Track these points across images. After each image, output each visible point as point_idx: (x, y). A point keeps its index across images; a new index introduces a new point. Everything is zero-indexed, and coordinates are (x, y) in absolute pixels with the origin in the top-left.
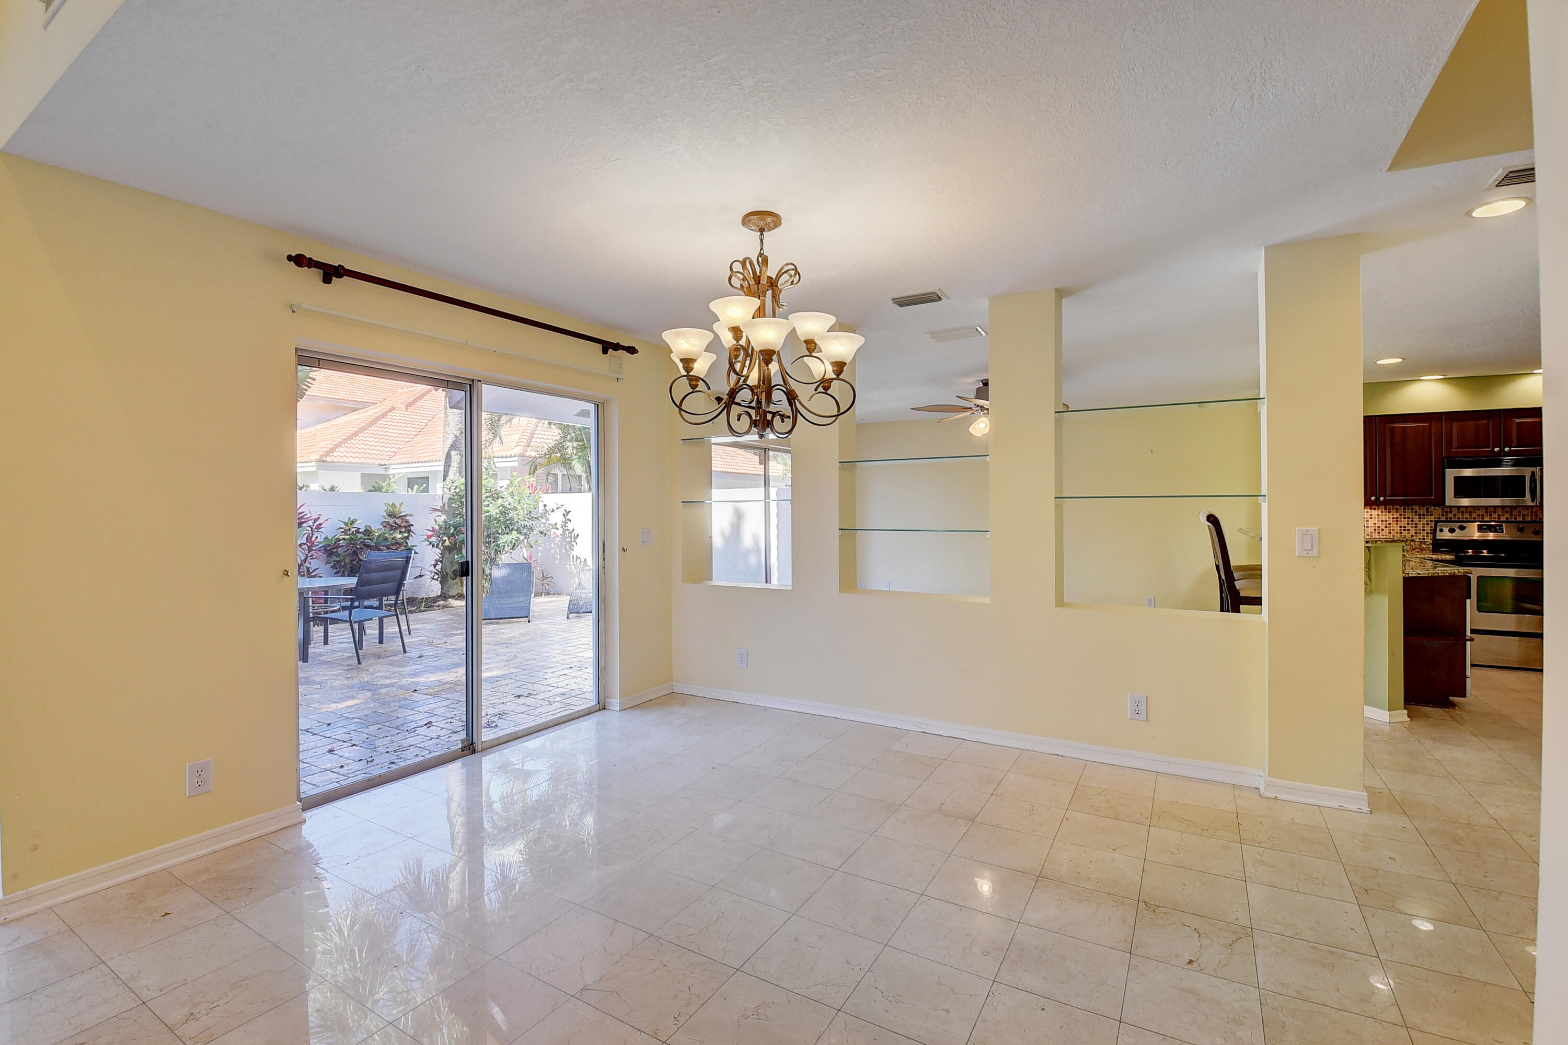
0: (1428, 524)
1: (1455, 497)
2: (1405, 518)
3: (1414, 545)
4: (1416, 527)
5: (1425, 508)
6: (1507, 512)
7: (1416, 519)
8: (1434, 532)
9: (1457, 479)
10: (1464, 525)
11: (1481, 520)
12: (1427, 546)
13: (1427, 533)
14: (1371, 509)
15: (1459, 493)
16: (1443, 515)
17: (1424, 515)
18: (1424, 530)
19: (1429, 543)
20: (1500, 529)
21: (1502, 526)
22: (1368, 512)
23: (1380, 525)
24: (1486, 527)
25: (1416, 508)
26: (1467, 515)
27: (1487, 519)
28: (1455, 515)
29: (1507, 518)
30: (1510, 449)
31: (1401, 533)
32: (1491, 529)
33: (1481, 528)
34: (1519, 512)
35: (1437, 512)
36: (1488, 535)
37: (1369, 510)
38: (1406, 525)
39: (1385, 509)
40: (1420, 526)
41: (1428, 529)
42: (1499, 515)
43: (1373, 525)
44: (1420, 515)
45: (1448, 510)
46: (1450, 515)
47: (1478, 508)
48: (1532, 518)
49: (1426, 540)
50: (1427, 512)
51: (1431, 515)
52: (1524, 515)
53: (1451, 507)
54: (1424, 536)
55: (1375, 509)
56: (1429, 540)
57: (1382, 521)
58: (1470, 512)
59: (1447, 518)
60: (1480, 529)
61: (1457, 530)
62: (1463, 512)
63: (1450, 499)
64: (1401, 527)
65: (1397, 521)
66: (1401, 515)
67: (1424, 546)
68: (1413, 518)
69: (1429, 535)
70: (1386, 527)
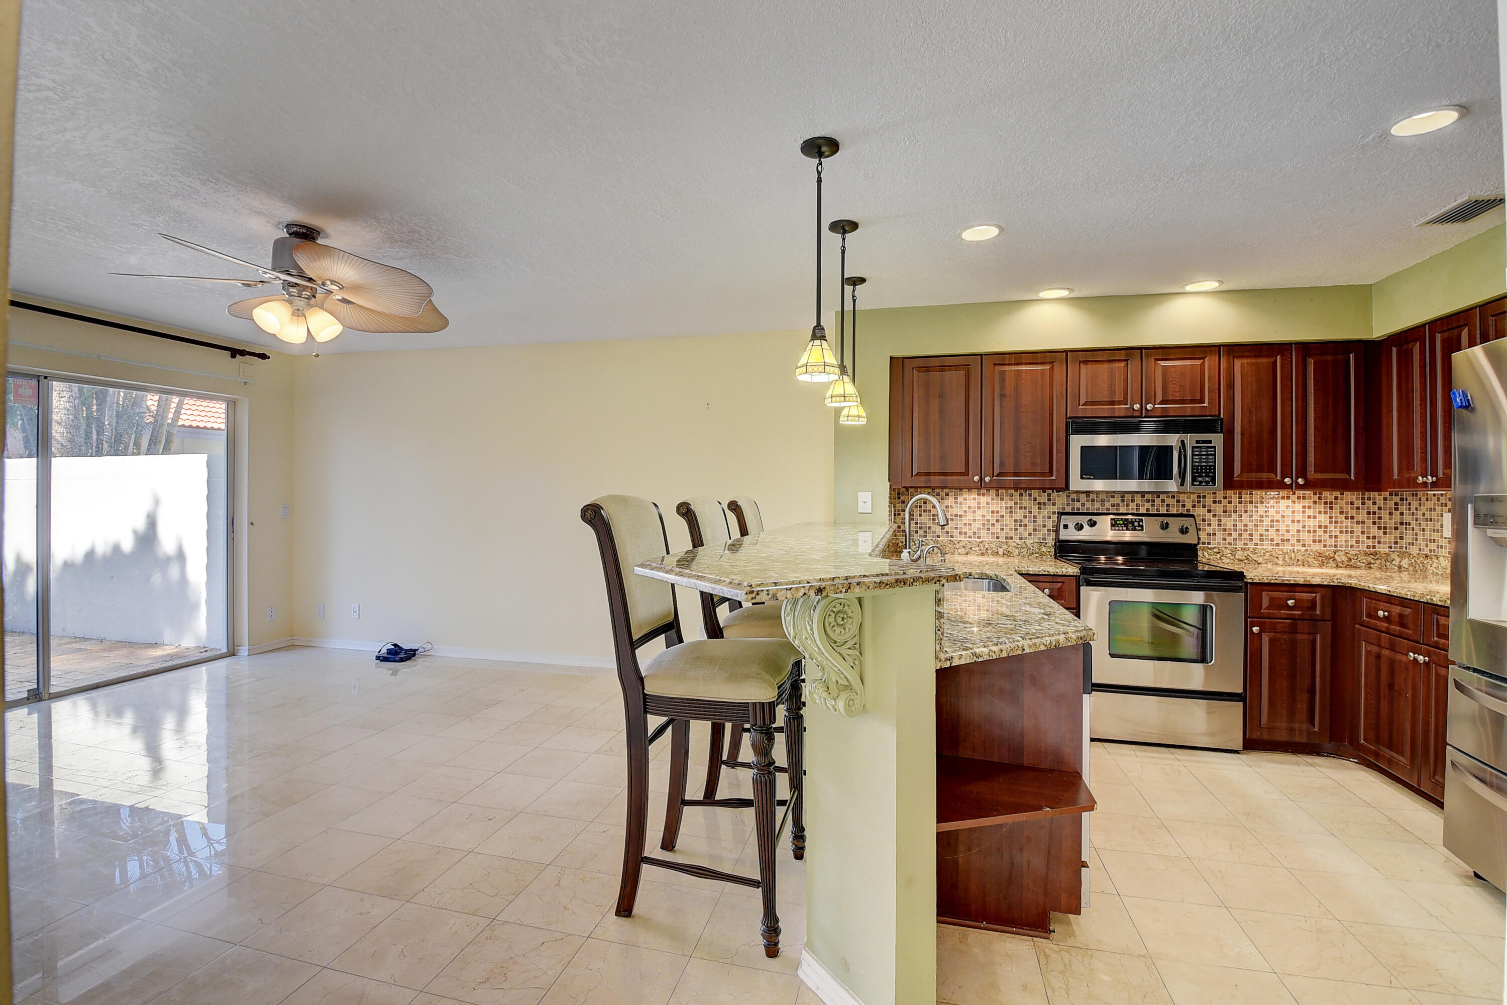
0: (1049, 517)
1: (1082, 478)
2: (1021, 508)
3: (1032, 548)
4: (1035, 522)
5: (1046, 494)
6: (1148, 501)
7: (1035, 510)
8: (1057, 531)
9: (1086, 451)
10: (1094, 518)
11: (1115, 512)
12: (1049, 550)
13: (1049, 530)
14: (979, 495)
15: (1087, 472)
16: (1068, 505)
17: (1044, 504)
18: (1044, 526)
19: (1050, 545)
20: (1139, 526)
21: (1142, 520)
22: (974, 499)
23: (989, 518)
24: (1121, 522)
25: (1035, 493)
26: (1097, 505)
27: (1122, 510)
28: (1083, 505)
29: (1147, 510)
30: (1154, 406)
31: (1016, 530)
32: (1127, 525)
33: (1116, 522)
34: (1163, 501)
35: (1060, 500)
36: (1124, 533)
37: (976, 497)
38: (1022, 518)
39: (997, 495)
40: (1040, 521)
41: (1050, 524)
42: (1137, 505)
43: (980, 518)
44: (1039, 504)
45: (1074, 496)
46: (1078, 505)
47: (1112, 494)
48: (1177, 510)
49: (1047, 541)
50: (1049, 500)
51: (1054, 504)
52: (1168, 505)
53: (1077, 492)
54: (1044, 534)
55: (984, 495)
56: (1051, 542)
57: (993, 512)
58: (1102, 501)
59: (1073, 509)
60: (1114, 524)
61: (1086, 527)
62: (1093, 500)
63: (1077, 483)
64: (1016, 521)
65: (1011, 512)
66: (1016, 504)
67: (1044, 549)
68: (1031, 508)
69: (1052, 533)
70: (997, 521)
